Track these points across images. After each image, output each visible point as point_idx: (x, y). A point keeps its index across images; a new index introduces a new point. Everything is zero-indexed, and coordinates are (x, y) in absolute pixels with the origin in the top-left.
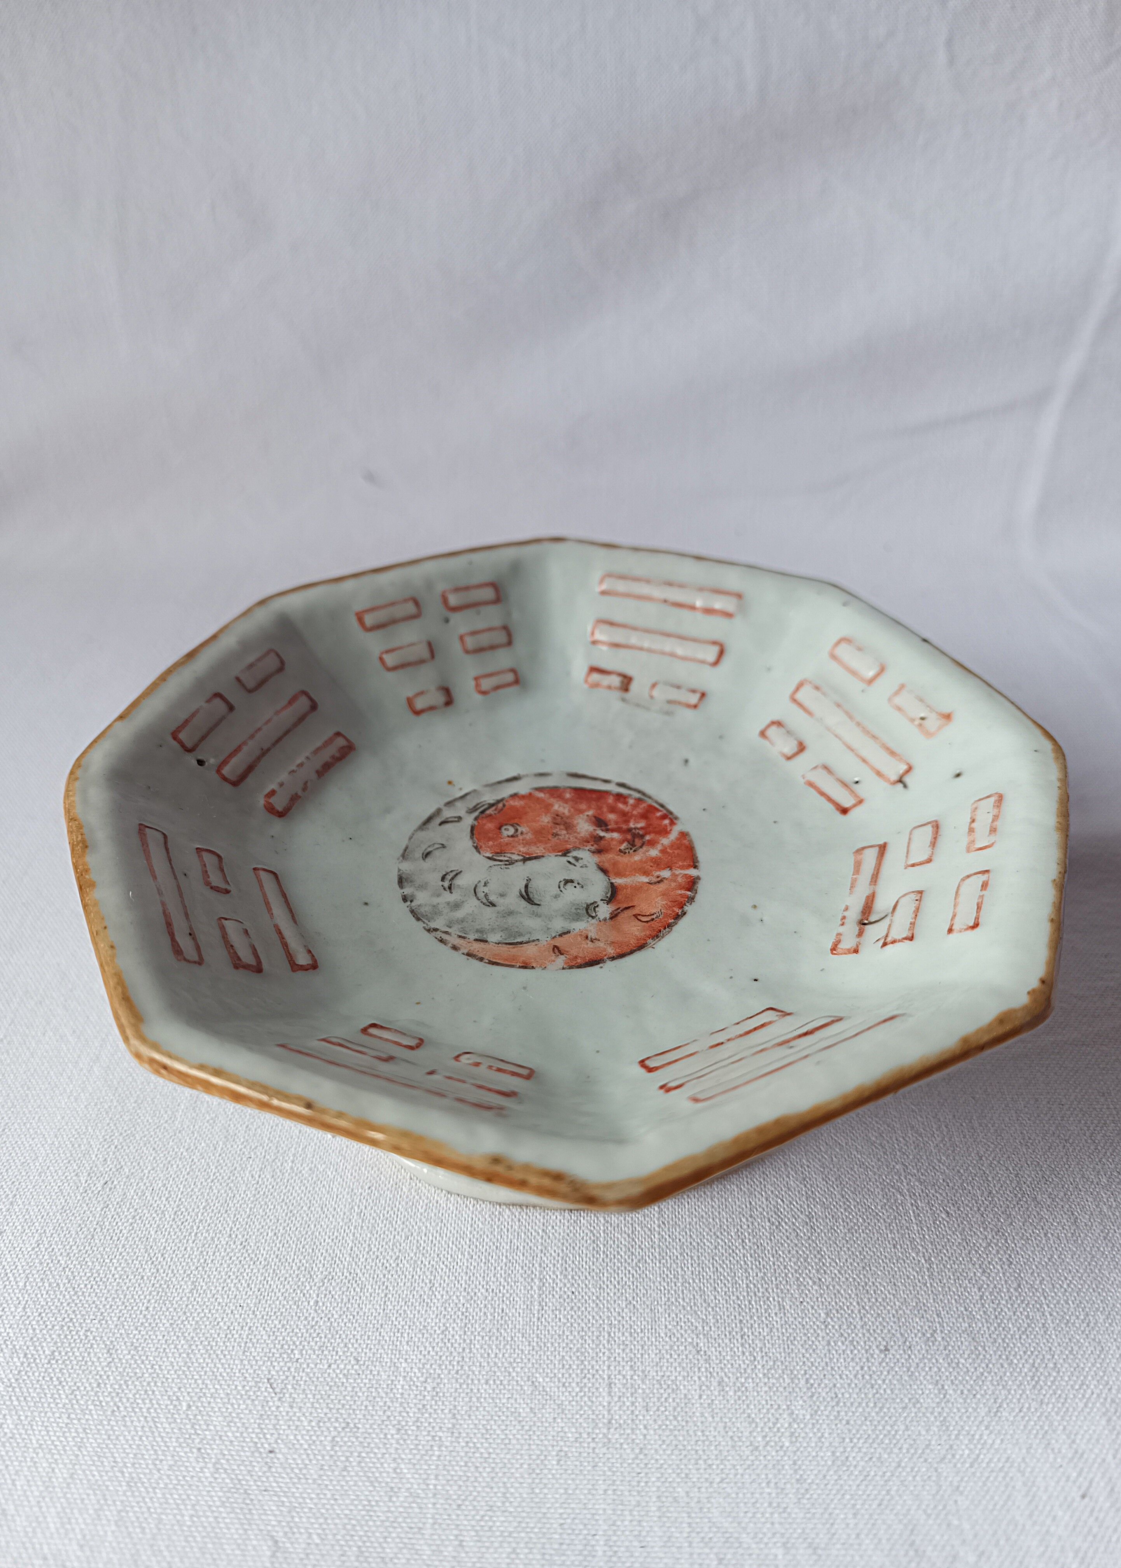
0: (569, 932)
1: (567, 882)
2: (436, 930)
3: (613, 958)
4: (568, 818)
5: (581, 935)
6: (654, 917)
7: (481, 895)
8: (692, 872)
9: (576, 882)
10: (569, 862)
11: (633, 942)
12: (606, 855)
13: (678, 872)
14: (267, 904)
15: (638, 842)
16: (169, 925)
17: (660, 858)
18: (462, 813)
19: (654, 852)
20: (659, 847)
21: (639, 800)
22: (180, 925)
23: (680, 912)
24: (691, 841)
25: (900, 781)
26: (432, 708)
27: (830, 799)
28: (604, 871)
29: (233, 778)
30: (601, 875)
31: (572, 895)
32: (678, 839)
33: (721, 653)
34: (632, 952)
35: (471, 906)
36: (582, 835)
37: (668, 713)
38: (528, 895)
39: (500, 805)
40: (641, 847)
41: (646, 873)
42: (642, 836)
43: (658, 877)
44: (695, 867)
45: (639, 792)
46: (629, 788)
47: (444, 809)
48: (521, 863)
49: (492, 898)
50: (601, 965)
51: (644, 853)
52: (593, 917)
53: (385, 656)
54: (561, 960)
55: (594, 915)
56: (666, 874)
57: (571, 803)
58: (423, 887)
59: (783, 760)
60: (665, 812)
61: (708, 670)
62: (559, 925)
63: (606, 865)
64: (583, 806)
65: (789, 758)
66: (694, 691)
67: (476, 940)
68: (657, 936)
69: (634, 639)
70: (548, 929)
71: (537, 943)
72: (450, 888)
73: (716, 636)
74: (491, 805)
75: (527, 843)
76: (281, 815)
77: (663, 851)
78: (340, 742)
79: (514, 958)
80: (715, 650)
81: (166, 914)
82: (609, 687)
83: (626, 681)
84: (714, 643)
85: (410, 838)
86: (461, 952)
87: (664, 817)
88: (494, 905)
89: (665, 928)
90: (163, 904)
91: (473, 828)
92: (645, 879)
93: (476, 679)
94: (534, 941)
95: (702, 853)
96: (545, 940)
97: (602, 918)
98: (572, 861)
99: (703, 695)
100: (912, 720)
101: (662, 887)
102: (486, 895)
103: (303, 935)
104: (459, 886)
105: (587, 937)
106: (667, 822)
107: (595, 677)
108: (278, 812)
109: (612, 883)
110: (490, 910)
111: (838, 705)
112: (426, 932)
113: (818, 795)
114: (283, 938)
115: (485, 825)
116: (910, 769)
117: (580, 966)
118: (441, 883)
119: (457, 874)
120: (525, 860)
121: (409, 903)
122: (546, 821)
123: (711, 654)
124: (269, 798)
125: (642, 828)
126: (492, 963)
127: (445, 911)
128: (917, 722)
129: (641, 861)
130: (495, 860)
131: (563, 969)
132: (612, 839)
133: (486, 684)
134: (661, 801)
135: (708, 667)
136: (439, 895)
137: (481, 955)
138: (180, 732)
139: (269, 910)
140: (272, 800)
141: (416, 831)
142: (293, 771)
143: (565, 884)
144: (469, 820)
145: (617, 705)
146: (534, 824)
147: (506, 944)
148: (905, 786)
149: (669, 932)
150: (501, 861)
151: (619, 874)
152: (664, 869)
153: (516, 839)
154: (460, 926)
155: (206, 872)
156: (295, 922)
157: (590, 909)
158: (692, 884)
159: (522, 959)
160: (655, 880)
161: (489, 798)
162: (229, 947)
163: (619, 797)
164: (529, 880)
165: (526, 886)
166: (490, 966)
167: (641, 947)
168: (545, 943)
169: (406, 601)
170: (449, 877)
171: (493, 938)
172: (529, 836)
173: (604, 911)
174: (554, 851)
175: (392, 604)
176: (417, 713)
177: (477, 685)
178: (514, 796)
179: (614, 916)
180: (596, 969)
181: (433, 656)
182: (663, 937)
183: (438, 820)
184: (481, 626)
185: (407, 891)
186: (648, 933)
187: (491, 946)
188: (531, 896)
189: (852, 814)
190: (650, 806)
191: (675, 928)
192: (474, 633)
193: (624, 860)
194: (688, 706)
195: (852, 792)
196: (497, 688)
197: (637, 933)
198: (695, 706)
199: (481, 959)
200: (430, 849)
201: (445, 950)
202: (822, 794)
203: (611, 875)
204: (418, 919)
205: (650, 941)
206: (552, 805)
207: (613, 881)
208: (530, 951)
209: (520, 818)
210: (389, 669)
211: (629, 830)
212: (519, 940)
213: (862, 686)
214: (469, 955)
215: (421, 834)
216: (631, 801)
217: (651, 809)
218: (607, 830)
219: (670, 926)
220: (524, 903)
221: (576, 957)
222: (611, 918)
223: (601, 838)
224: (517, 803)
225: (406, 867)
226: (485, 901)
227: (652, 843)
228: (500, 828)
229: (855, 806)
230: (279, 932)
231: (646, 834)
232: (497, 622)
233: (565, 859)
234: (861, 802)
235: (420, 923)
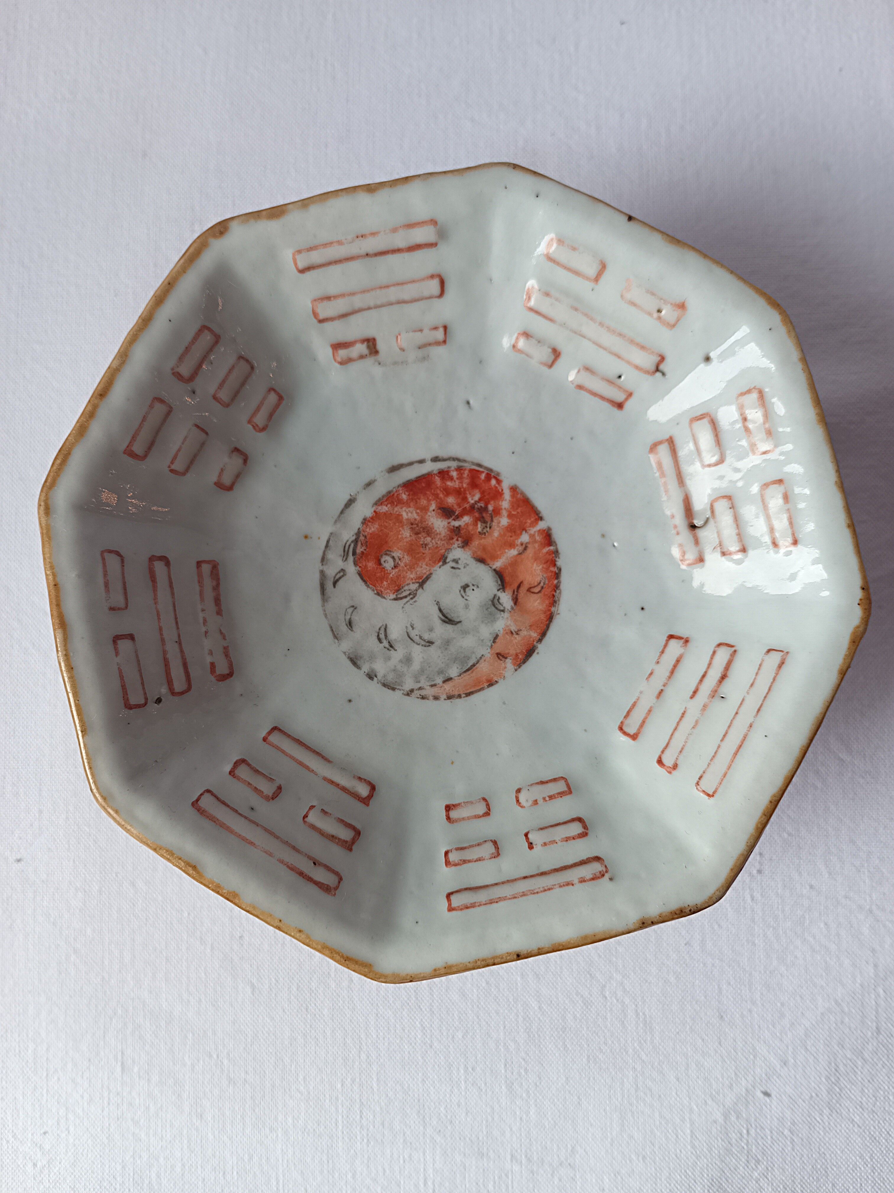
0: (497, 636)
1: (465, 587)
2: (412, 691)
3: (540, 640)
4: (421, 521)
5: (507, 633)
6: (542, 584)
7: (417, 639)
8: (542, 525)
9: (470, 585)
10: (453, 568)
11: (543, 617)
12: (473, 544)
13: (533, 530)
14: (301, 764)
15: (487, 516)
16: (301, 874)
17: (512, 525)
18: (340, 564)
19: (504, 521)
20: (505, 513)
21: (459, 469)
22: (307, 867)
23: (556, 570)
24: (522, 493)
25: (657, 370)
26: (238, 476)
27: (602, 398)
28: (481, 560)
29: (184, 687)
30: (482, 566)
31: (476, 598)
32: (513, 496)
33: (442, 283)
34: (548, 627)
35: (418, 653)
36: (443, 534)
37: (424, 358)
38: (446, 617)
39: (362, 538)
40: (492, 521)
41: (512, 545)
42: (485, 509)
43: (522, 544)
44: (541, 519)
45: (454, 459)
46: (444, 460)
47: (325, 568)
48: (420, 590)
49: (426, 637)
50: (536, 651)
51: (498, 526)
52: (503, 611)
53: (173, 467)
54: (509, 664)
55: (502, 608)
56: (525, 538)
57: (412, 504)
58: (372, 657)
59: (545, 369)
60: (486, 472)
61: (437, 303)
62: (486, 632)
63: (480, 553)
64: (423, 502)
65: (551, 366)
66: (436, 328)
67: (444, 682)
68: (555, 602)
69: (358, 302)
70: (482, 640)
71: (483, 658)
72: (391, 646)
73: (431, 271)
74: (356, 541)
75: (411, 567)
76: (230, 675)
77: (510, 516)
78: (206, 569)
79: (478, 682)
80: (436, 283)
81: (292, 868)
82: (362, 357)
83: (371, 343)
84: (432, 277)
85: (326, 615)
86: (442, 699)
87: (489, 477)
88: (432, 643)
89: (555, 591)
90: (281, 861)
91: (360, 575)
92: (514, 552)
93: (249, 422)
94: (481, 658)
95: (539, 502)
96: (486, 652)
97: (509, 608)
98: (454, 565)
99: (445, 328)
100: (650, 314)
101: (530, 552)
102: (421, 637)
103: (344, 769)
104: (395, 640)
105: (512, 633)
106: (493, 482)
107: (342, 353)
108: (228, 674)
109: (495, 570)
110: (432, 648)
111: (576, 309)
112: (407, 697)
113: (592, 397)
114: (338, 785)
115: (366, 566)
116: (662, 359)
117: (524, 661)
118: (382, 645)
119: (385, 630)
120: (422, 585)
121: (375, 679)
122: (408, 535)
123: (434, 286)
124: (215, 672)
125: (480, 500)
126: (468, 694)
127: (405, 669)
128: (656, 315)
129: (500, 535)
130: (401, 598)
131: (516, 670)
132: (467, 524)
133: (260, 420)
134: (476, 461)
135: (437, 299)
136: (389, 658)
137: (456, 693)
138: (128, 700)
139: (307, 768)
140: (218, 672)
141: (323, 606)
142: (206, 632)
143: (465, 592)
144: (351, 569)
145: (377, 371)
146: (401, 544)
147: (465, 672)
148: (664, 374)
149: (560, 593)
150: (406, 597)
151: (494, 558)
152: (521, 534)
153: (400, 568)
154: (425, 677)
155: (256, 788)
156: (329, 761)
157: (495, 602)
158: (548, 537)
159: (484, 679)
160: (521, 548)
161: (347, 535)
162: (332, 838)
163: (444, 474)
164: (438, 603)
165: (440, 610)
166: (469, 698)
167: (550, 618)
168: (489, 655)
169: (151, 406)
170: (382, 636)
171: (453, 672)
172: (407, 559)
173: (506, 599)
174: (434, 562)
175: (144, 419)
176: (230, 488)
177: (255, 427)
178: (365, 521)
179: (516, 601)
180: (534, 658)
181: (207, 433)
182: (559, 600)
183: (329, 585)
184: (221, 374)
185: (366, 668)
186: (547, 602)
187: (457, 681)
188: (449, 617)
189: (628, 406)
190: (471, 471)
191: (563, 586)
192: (221, 385)
193: (487, 541)
194: (437, 343)
195: (620, 388)
196: (271, 416)
197: (541, 607)
198: (445, 342)
199: (459, 696)
200: (348, 617)
201: (430, 704)
202: (595, 394)
203: (489, 561)
204: (393, 689)
205: (553, 609)
206: (400, 515)
207: (494, 567)
208: (484, 668)
209: (386, 542)
210: (184, 474)
211: (472, 507)
212: (470, 664)
213: (589, 285)
214: (450, 697)
215: (329, 606)
216: (454, 474)
217: (474, 474)
218: (458, 518)
219: (557, 587)
220: (449, 627)
221: (517, 655)
222: (515, 603)
223: (458, 528)
224: (373, 528)
225: (346, 645)
226: (423, 643)
227: (497, 512)
228: (380, 564)
229: (626, 399)
230: (332, 782)
231: (486, 505)
232: (231, 360)
233: (447, 567)
234: (630, 395)
235: (397, 692)
